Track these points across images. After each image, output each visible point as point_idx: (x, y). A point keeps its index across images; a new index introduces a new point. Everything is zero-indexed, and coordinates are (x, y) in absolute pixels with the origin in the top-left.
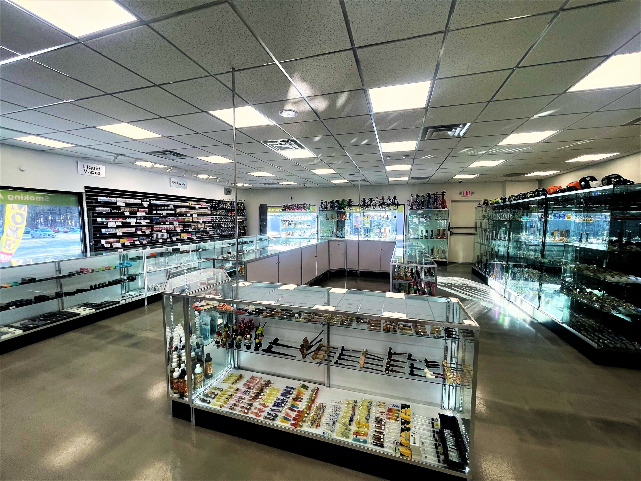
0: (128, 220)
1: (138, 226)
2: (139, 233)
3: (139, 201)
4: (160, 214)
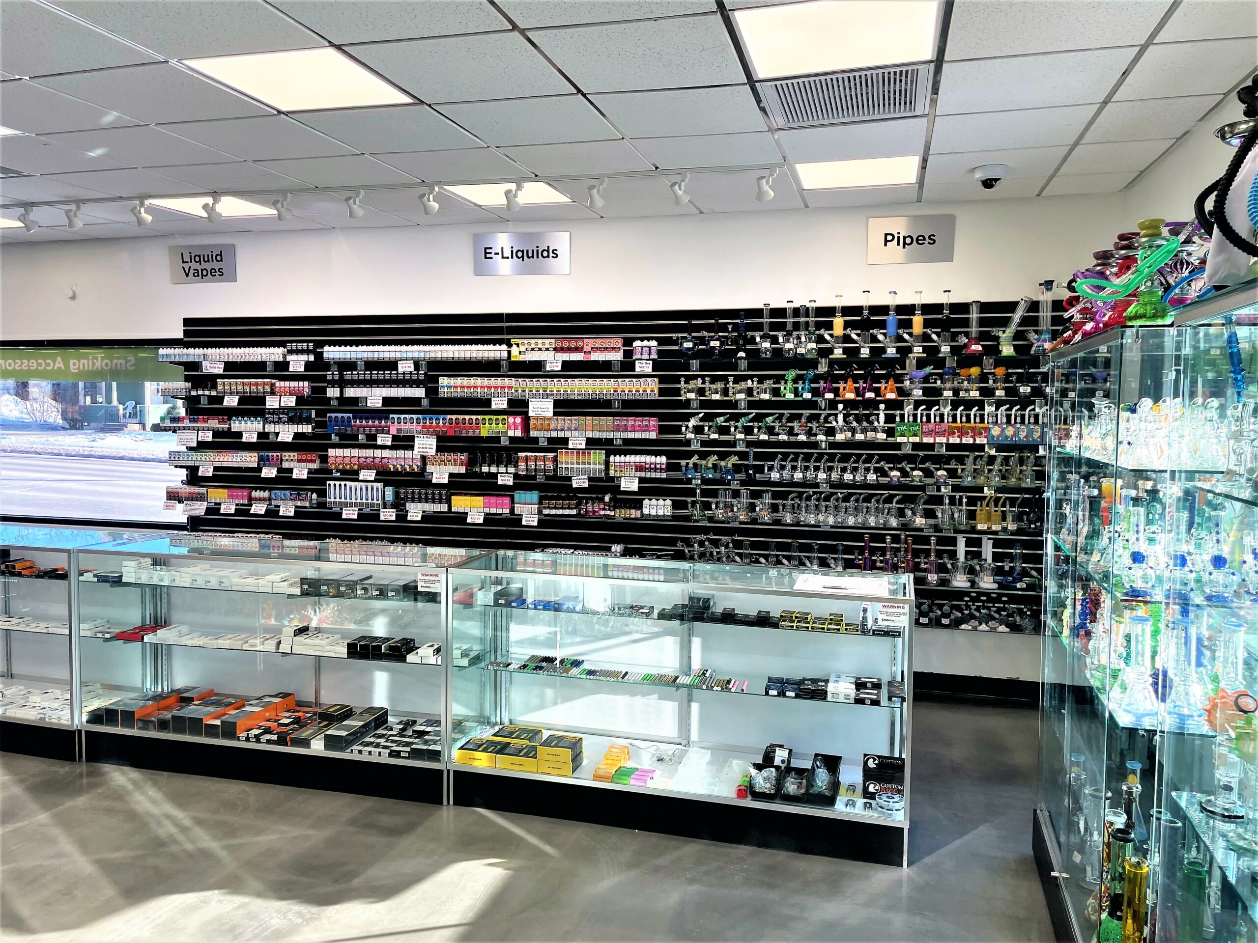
0: (237, 425)
1: (267, 446)
2: (269, 472)
3: (275, 354)
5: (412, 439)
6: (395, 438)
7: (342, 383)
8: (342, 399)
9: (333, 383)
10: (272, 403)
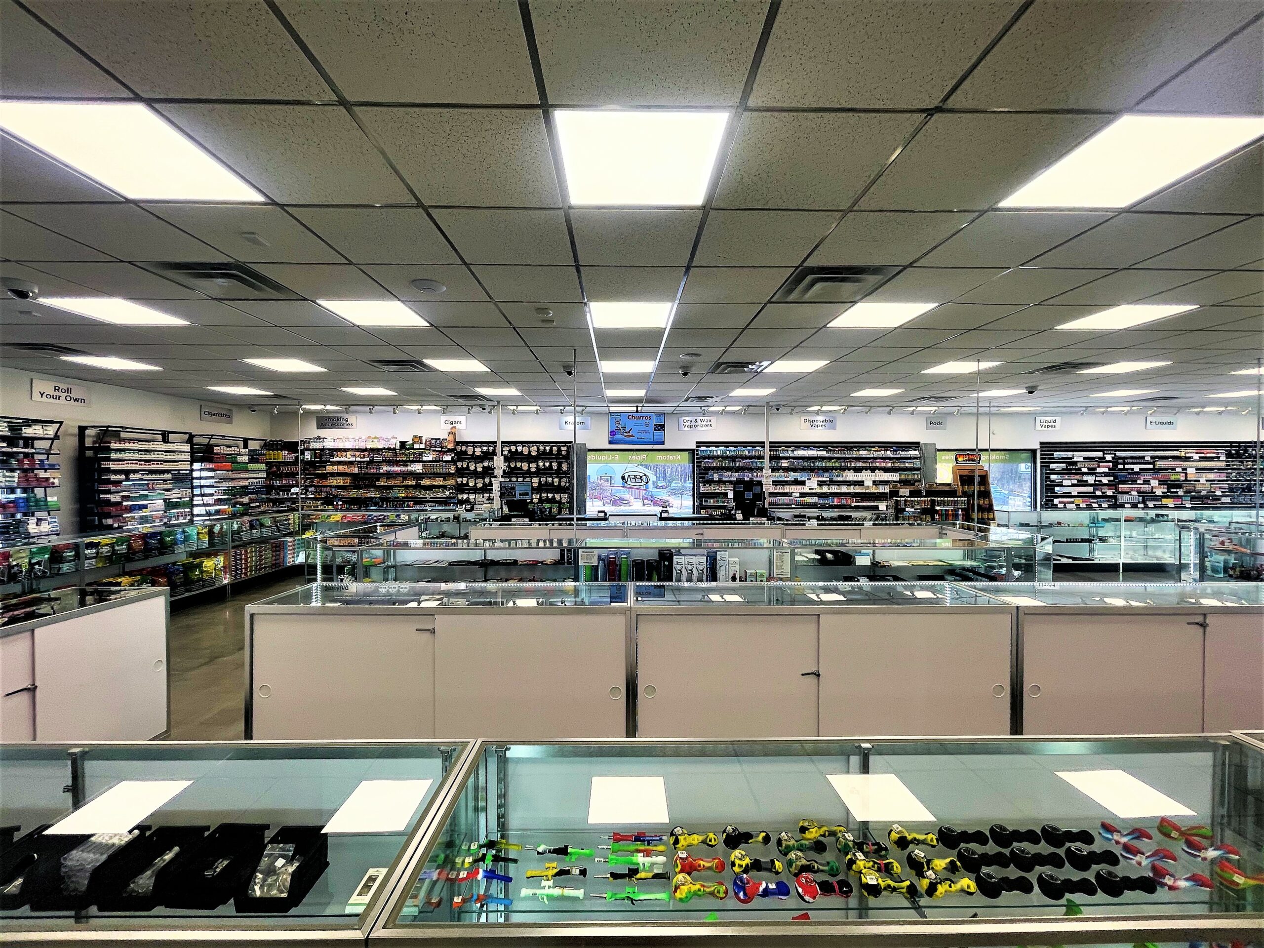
0: (1085, 478)
1: (1097, 485)
2: (1098, 493)
3: (1100, 454)
4: (1128, 469)
5: (1149, 481)
6: (1144, 481)
7: (1124, 464)
8: (1124, 469)
9: (1121, 464)
10: (1099, 470)
